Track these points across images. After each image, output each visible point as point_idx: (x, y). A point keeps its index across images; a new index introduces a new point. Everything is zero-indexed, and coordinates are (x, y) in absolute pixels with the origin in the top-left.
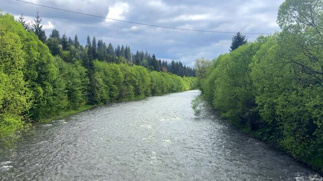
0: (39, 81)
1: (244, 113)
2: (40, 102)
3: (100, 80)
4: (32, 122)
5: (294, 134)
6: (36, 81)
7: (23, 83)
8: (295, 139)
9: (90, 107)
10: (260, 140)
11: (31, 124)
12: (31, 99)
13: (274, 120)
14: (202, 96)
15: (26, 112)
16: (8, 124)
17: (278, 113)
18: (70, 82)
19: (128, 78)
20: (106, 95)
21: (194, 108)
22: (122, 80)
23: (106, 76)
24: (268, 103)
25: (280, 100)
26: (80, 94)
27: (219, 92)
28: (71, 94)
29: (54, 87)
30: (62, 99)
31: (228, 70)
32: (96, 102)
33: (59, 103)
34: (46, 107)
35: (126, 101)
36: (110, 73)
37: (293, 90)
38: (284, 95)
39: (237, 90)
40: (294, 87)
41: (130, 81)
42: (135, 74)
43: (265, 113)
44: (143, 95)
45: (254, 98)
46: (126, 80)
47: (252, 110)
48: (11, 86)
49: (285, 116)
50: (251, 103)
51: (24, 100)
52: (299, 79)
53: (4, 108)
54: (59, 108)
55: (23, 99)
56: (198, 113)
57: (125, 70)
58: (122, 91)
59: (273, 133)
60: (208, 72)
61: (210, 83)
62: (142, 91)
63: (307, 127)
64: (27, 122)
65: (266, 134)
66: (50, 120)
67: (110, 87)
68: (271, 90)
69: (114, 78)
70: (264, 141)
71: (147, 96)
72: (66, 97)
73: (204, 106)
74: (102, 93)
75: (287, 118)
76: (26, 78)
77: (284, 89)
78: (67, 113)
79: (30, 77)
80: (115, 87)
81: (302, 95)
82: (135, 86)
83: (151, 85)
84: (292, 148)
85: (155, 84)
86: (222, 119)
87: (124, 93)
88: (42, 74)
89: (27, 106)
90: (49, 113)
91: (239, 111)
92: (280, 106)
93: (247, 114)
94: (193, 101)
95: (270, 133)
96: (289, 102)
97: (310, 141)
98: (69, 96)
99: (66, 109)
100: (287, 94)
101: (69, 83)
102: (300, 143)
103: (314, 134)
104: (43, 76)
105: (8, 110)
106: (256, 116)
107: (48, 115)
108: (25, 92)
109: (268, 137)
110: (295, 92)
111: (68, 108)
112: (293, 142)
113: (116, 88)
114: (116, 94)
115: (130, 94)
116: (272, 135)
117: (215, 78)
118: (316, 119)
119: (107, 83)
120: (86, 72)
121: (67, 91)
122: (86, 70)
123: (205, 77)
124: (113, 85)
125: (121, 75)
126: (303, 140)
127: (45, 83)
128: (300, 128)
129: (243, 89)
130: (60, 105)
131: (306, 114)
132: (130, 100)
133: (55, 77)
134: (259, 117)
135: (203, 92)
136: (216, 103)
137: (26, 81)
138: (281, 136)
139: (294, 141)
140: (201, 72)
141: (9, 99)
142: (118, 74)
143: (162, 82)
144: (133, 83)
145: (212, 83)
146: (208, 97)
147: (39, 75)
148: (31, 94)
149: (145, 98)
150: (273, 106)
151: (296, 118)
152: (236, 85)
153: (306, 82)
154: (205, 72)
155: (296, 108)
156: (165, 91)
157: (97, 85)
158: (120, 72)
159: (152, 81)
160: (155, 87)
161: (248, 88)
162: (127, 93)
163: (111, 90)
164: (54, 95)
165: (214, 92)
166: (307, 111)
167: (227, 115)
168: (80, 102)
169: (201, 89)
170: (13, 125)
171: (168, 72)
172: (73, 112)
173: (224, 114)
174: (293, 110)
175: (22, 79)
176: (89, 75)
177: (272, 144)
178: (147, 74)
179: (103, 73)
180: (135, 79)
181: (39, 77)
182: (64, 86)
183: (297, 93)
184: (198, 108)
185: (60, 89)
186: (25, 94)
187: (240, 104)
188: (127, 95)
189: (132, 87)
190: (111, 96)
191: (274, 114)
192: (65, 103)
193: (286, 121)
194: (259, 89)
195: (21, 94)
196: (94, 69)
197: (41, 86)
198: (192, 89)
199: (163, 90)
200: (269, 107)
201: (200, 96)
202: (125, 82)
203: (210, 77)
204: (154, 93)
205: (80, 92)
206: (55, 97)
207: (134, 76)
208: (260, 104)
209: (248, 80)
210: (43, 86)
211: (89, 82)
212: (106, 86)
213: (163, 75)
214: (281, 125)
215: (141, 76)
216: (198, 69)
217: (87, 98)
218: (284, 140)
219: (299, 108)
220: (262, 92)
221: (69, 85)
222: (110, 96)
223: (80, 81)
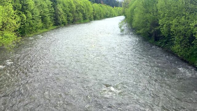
0: (23, 10)
1: (151, 30)
2: (24, 24)
3: (61, 10)
4: (21, 36)
5: (181, 43)
6: (21, 10)
7: (13, 11)
8: (181, 46)
9: (56, 27)
10: (159, 46)
11: (21, 38)
12: (19, 22)
13: (169, 35)
14: (126, 20)
15: (17, 30)
16: (7, 37)
17: (172, 30)
18: (42, 10)
19: (79, 8)
20: (65, 19)
21: (120, 27)
22: (75, 9)
23: (64, 6)
24: (167, 24)
25: (174, 22)
26: (49, 19)
27: (136, 17)
28: (43, 18)
29: (33, 14)
30: (38, 22)
31: (143, 2)
32: (59, 24)
33: (36, 24)
34: (29, 27)
35: (78, 24)
36: (67, 5)
37: (183, 15)
38: (177, 19)
39: (148, 15)
40: (184, 13)
41: (79, 10)
42: (82, 5)
43: (164, 30)
44: (88, 20)
45: (158, 20)
46: (77, 10)
47: (156, 28)
48: (6, 14)
49: (176, 32)
50: (155, 24)
52: (188, 8)
53: (3, 27)
54: (37, 28)
55: (14, 22)
56: (122, 31)
57: (76, 3)
58: (75, 17)
59: (167, 42)
60: (130, 4)
61: (131, 11)
62: (87, 17)
63: (189, 39)
64: (18, 36)
65: (164, 43)
66: (32, 35)
67: (67, 14)
68: (169, 16)
69: (69, 8)
70: (162, 47)
71: (91, 20)
72: (40, 20)
73: (126, 26)
74: (62, 18)
75: (177, 33)
76: (15, 8)
77: (177, 15)
78: (42, 31)
79: (17, 8)
80: (71, 14)
81: (188, 19)
82: (83, 14)
83: (93, 13)
84: (178, 52)
85: (96, 12)
86: (137, 34)
87: (76, 18)
88: (25, 5)
89: (17, 27)
90: (31, 30)
91: (148, 29)
92: (174, 26)
93: (153, 31)
94: (120, 23)
95: (166, 43)
96: (180, 23)
97: (190, 47)
98: (42, 20)
99: (41, 28)
100: (179, 18)
101: (41, 11)
102: (184, 48)
103: (193, 43)
104: (25, 7)
105: (6, 29)
106: (159, 32)
107: (30, 32)
108: (15, 17)
109: (164, 45)
110: (184, 16)
111: (43, 27)
112: (180, 48)
113: (71, 15)
114: (71, 19)
115: (80, 19)
116: (167, 43)
117: (135, 8)
118: (195, 34)
119: (65, 11)
120: (51, 4)
121: (41, 16)
122: (52, 3)
123: (128, 7)
124: (69, 13)
125: (74, 6)
126: (185, 47)
127: (26, 11)
128: (184, 39)
129: (151, 15)
130: (37, 26)
131: (190, 31)
132: (80, 23)
133: (32, 8)
135: (126, 17)
136: (134, 24)
137: (14, 10)
138: (172, 44)
139: (180, 47)
140: (125, 4)
141: (5, 22)
142: (72, 5)
143: (101, 11)
144: (82, 11)
145: (132, 11)
146: (129, 20)
147: (22, 6)
148: (19, 19)
149: (89, 21)
150: (169, 26)
151: (183, 33)
152: (147, 12)
153: (192, 10)
154: (128, 3)
155: (184, 27)
156: (102, 17)
157: (59, 13)
158: (73, 4)
159: (94, 10)
160: (96, 14)
161: (155, 14)
162: (78, 18)
163: (68, 16)
164: (33, 19)
165: (133, 17)
166: (190, 29)
167: (141, 31)
168: (49, 24)
170: (10, 38)
171: (104, 4)
172: (45, 30)
173: (138, 31)
174: (181, 28)
175: (12, 9)
176: (54, 6)
177: (166, 49)
178: (91, 6)
179: (62, 5)
180: (83, 9)
181: (22, 8)
182: (39, 14)
183: (186, 17)
184: (123, 28)
185: (36, 15)
186: (15, 19)
187: (149, 25)
188: (78, 19)
189: (81, 14)
190: (68, 20)
191: (169, 31)
192: (40, 24)
193: (176, 35)
194: (162, 15)
195: (12, 19)
196: (56, 2)
197: (24, 14)
198: (120, 16)
199: (101, 16)
200: (167, 26)
201: (124, 20)
202: (76, 11)
203: (132, 7)
204: (95, 18)
205: (49, 17)
206: (33, 21)
207: (82, 7)
208: (161, 24)
209: (155, 9)
210: (26, 13)
211: (54, 11)
212: (65, 14)
213: (101, 6)
214: (173, 38)
215: (87, 7)
216: (123, 2)
217: (53, 21)
218: (174, 47)
219: (185, 27)
220: (164, 16)
221: (42, 13)
222: (67, 20)
223: (48, 10)
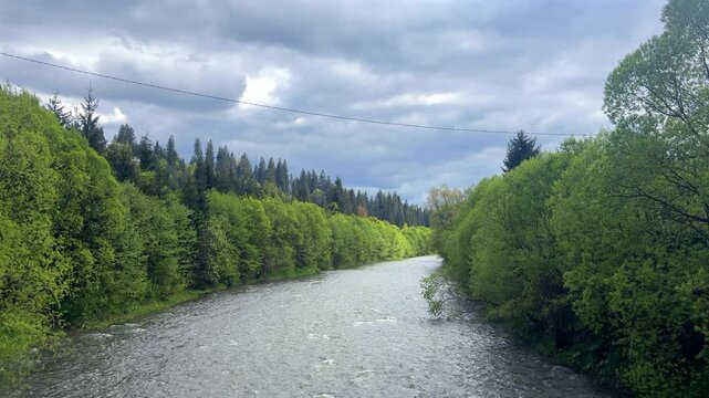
0: (86, 236)
1: (539, 309)
2: (85, 284)
3: (220, 234)
4: (66, 329)
5: (653, 356)
6: (79, 237)
7: (50, 241)
8: (655, 367)
9: (196, 293)
10: (577, 370)
11: (64, 334)
12: (66, 277)
13: (607, 325)
14: (445, 272)
15: (54, 307)
16: (12, 333)
17: (613, 308)
18: (153, 237)
19: (282, 230)
20: (231, 268)
21: (427, 295)
22: (269, 233)
23: (233, 224)
24: (593, 287)
25: (618, 277)
26: (173, 266)
27: (482, 260)
28: (154, 266)
29: (119, 250)
30: (134, 277)
31: (499, 213)
32: (210, 283)
33: (127, 285)
34: (98, 295)
35: (276, 282)
36: (243, 219)
37: (646, 256)
38: (627, 268)
39: (521, 255)
40: (648, 250)
41: (285, 237)
42: (295, 219)
43: (585, 308)
44: (314, 268)
45: (560, 274)
46: (277, 234)
47: (556, 301)
48: (23, 249)
49: (631, 316)
50: (551, 285)
51: (51, 279)
52: (658, 233)
53: (5, 296)
54: (128, 297)
55: (49, 276)
56: (436, 307)
57: (275, 212)
58: (267, 257)
59: (605, 354)
60: (457, 217)
61: (462, 240)
62: (311, 259)
63: (681, 340)
64: (56, 328)
65: (590, 356)
66: (106, 324)
67: (241, 249)
68: (595, 258)
69: (250, 229)
70: (587, 372)
71: (323, 269)
72: (143, 272)
73: (449, 291)
74: (223, 262)
75: (634, 319)
76: (58, 230)
77: (625, 255)
78: (144, 309)
79: (67, 228)
80: (253, 249)
81: (666, 269)
82: (297, 247)
83: (332, 245)
84: (650, 389)
85: (340, 242)
86: (490, 321)
87: (272, 263)
88: (96, 220)
89: (56, 294)
90: (104, 307)
91: (528, 303)
92: (618, 293)
93: (546, 310)
94: (425, 280)
95: (599, 355)
96: (638, 282)
97: (689, 371)
98: (150, 270)
99: (142, 298)
100: (633, 265)
101: (151, 240)
102: (667, 376)
103: (699, 356)
104: (94, 226)
105: (14, 300)
106: (566, 314)
107: (101, 311)
108: (54, 260)
109: (595, 363)
110: (650, 261)
111: (148, 297)
112: (652, 376)
113: (256, 251)
114: (254, 266)
115: (284, 265)
116: (602, 357)
117: (473, 229)
118: (700, 321)
119: (234, 239)
120: (189, 217)
121: (145, 257)
122: (191, 212)
123: (449, 228)
124: (249, 245)
125: (267, 223)
126: (672, 370)
127: (98, 240)
128: (664, 341)
129: (535, 256)
130: (129, 290)
131: (677, 310)
132: (285, 279)
133: (121, 228)
134: (573, 318)
135: (446, 261)
136: (475, 284)
137: (56, 236)
138: (624, 361)
139: (652, 372)
140: (441, 217)
141: (17, 276)
142: (260, 220)
143: (357, 238)
144: (293, 239)
145: (466, 240)
146: (458, 270)
147: (86, 223)
148: (66, 265)
149: (318, 273)
150: (602, 292)
151: (654, 319)
152: (519, 244)
153: (674, 240)
154: (450, 215)
155: (654, 297)
156: (362, 258)
157: (213, 245)
158: (265, 217)
159: (333, 236)
160: (341, 248)
161: (546, 251)
162: (280, 262)
163: (243, 256)
164: (118, 267)
165: (471, 260)
166: (678, 304)
167: (502, 312)
168: (174, 284)
169: (442, 254)
170: (23, 337)
171: (369, 215)
172: (157, 305)
173: (495, 311)
174: (647, 301)
175: (47, 232)
176: (196, 224)
177: (603, 379)
178: (324, 221)
179: (226, 219)
180: (296, 231)
181: (85, 228)
182: (140, 247)
183: (655, 263)
184: (436, 297)
185: (131, 254)
186: (52, 265)
187: (529, 288)
188: (278, 266)
189: (291, 249)
190: (243, 269)
191: (605, 313)
192: (142, 285)
193: (633, 326)
194: (571, 255)
195: (43, 267)
196: (207, 209)
197: (90, 248)
198: (423, 255)
199: (358, 256)
200: (593, 296)
201: (440, 270)
202: (274, 238)
203: (462, 228)
204: (338, 263)
205: (175, 260)
206: (118, 273)
207: (295, 224)
208: (573, 288)
209: (545, 235)
210: (94, 247)
211: (195, 240)
212: (233, 247)
213: (359, 223)
214: (622, 336)
215: (310, 223)
216: (434, 209)
217: (190, 274)
218: (629, 370)
219: (660, 296)
220: (578, 260)
221: (152, 246)
222: (240, 270)
223: (175, 237)
